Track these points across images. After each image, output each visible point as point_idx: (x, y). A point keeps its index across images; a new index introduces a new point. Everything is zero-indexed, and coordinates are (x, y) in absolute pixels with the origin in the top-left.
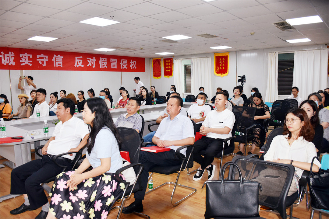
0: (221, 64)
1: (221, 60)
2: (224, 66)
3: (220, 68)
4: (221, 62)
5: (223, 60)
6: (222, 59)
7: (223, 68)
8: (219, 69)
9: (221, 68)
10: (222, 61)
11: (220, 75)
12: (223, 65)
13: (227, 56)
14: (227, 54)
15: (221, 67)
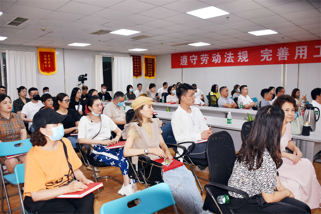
0: (46, 61)
1: (45, 56)
2: (49, 64)
3: (44, 65)
4: (45, 59)
5: (49, 57)
6: (47, 56)
7: (49, 66)
8: (44, 67)
9: (46, 66)
10: (47, 58)
11: (45, 73)
12: (49, 62)
13: (53, 53)
14: (53, 51)
15: (46, 64)
